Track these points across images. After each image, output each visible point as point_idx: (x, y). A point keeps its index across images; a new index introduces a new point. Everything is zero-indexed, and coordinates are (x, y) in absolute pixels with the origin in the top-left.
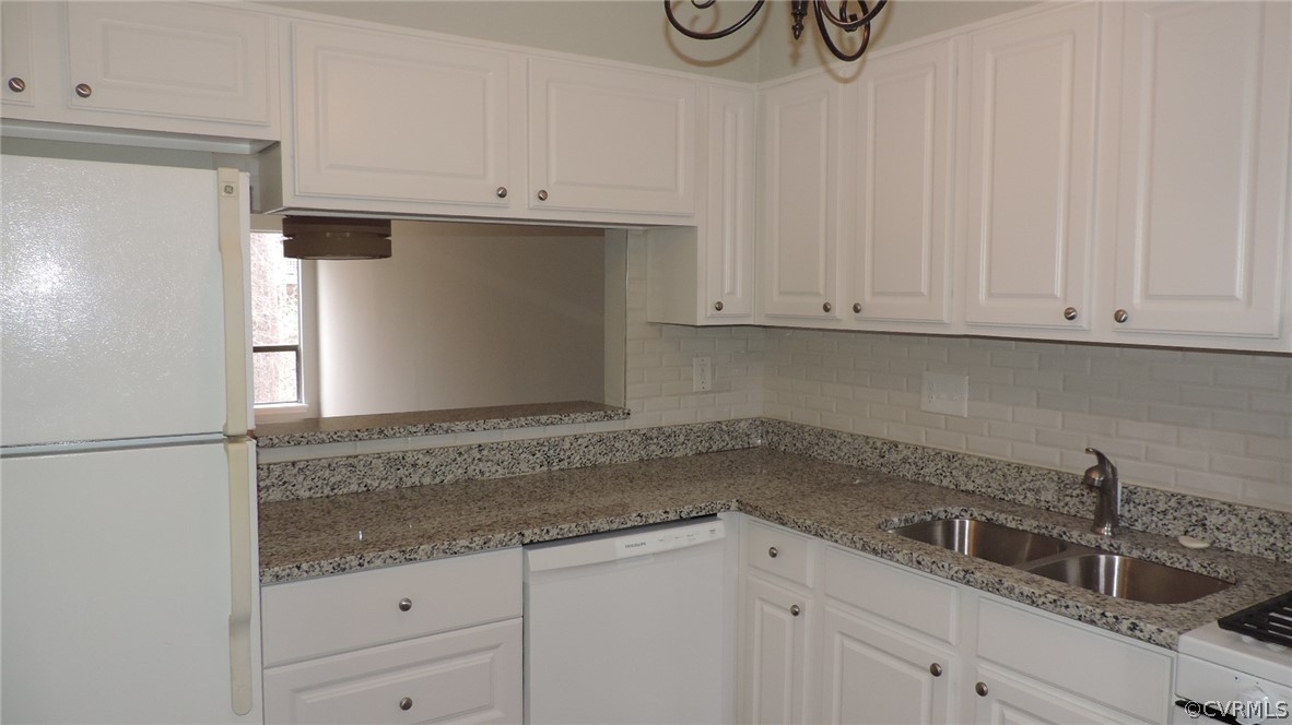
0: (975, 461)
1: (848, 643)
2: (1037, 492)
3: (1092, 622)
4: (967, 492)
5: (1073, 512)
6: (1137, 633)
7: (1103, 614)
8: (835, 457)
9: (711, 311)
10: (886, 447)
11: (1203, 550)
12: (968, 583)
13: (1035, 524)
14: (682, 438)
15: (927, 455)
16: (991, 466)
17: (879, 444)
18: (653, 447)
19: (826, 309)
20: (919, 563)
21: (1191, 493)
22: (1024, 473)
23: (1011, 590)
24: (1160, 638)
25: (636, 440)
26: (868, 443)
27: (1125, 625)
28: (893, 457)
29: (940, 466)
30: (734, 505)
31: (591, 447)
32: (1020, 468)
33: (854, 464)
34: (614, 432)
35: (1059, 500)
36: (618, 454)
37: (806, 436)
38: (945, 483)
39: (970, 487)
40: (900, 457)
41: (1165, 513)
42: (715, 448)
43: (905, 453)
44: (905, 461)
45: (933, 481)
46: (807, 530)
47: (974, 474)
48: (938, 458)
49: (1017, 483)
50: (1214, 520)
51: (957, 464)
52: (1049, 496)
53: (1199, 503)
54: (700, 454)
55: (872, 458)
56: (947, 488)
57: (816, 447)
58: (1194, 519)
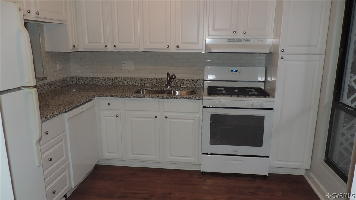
0: (137, 79)
1: (132, 119)
2: (152, 83)
3: (188, 99)
4: (136, 86)
5: (160, 85)
6: (196, 99)
7: (190, 97)
8: (98, 83)
9: (72, 48)
10: (113, 79)
11: (185, 87)
12: (163, 98)
13: (156, 88)
14: (57, 84)
15: (124, 79)
16: (141, 79)
17: (111, 78)
18: (52, 87)
19: (105, 46)
20: (152, 97)
21: (181, 78)
22: (149, 80)
23: (172, 97)
24: (199, 98)
25: (48, 85)
26: (108, 79)
27: (193, 98)
28: (116, 81)
29: (129, 81)
30: (96, 95)
31: (39, 89)
32: (148, 79)
33: (104, 84)
34: (43, 84)
35: (157, 84)
36: (45, 90)
37: (88, 79)
38: (130, 85)
39: (136, 84)
40: (118, 80)
41: (177, 82)
42: (64, 86)
43: (119, 79)
44: (119, 81)
45: (127, 84)
46: (121, 97)
47: (137, 81)
48: (128, 79)
49: (147, 82)
50: (185, 82)
51: (133, 80)
52: (154, 83)
53: (183, 80)
54: (61, 87)
55: (109, 82)
56: (131, 86)
57: (92, 82)
58: (182, 82)
